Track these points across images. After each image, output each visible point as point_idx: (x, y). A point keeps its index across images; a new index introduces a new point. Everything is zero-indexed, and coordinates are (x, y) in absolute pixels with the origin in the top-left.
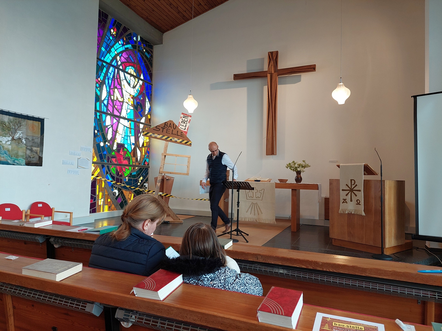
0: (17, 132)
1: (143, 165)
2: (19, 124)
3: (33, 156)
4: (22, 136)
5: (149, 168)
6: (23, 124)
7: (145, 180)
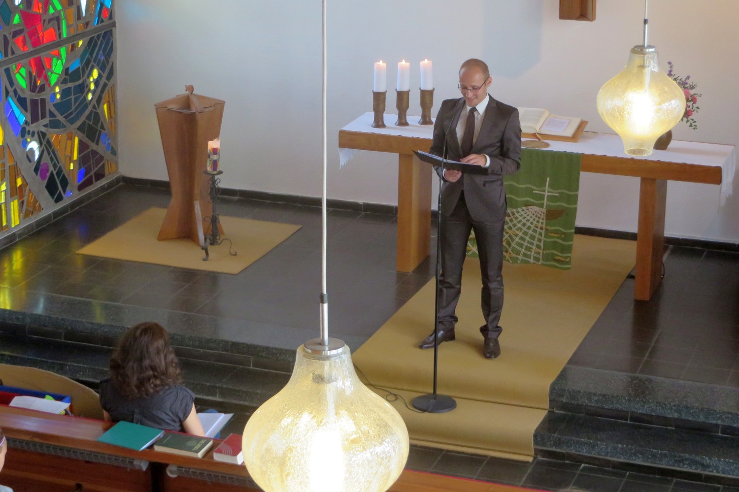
1: (98, 23)
5: (113, 29)
7: (105, 75)
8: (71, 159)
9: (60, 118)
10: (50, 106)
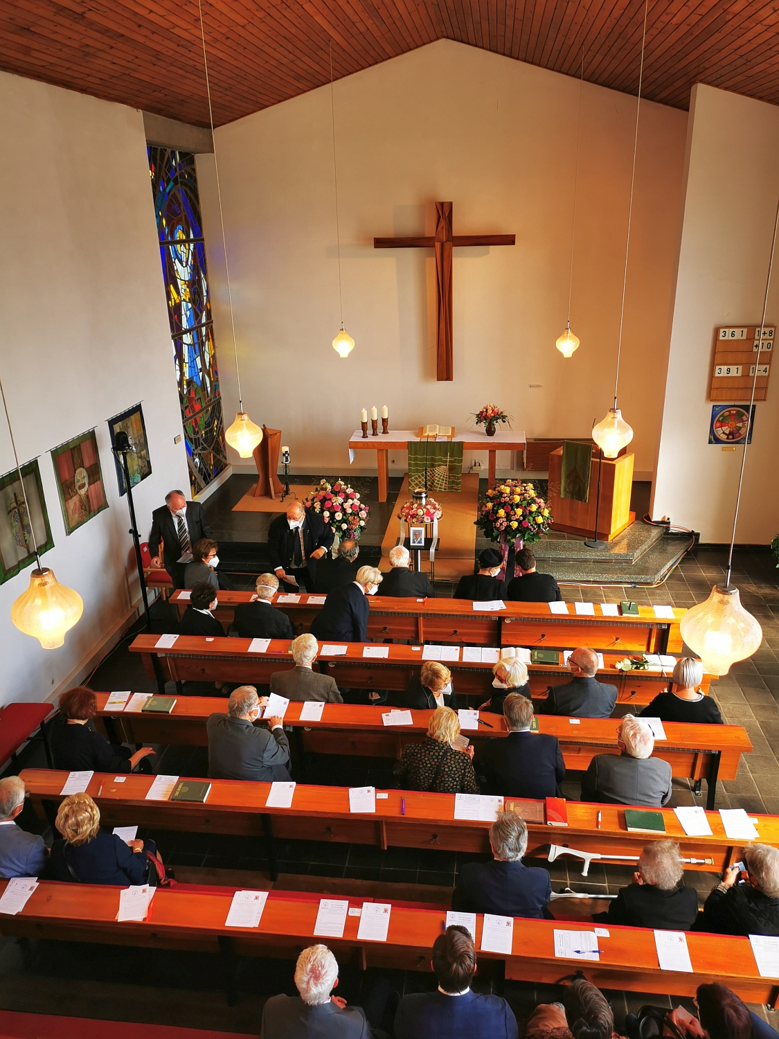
1: (215, 398)
3: (143, 464)
5: (220, 401)
6: (129, 424)
7: (219, 422)
8: (210, 464)
9: (205, 445)
10: (201, 441)
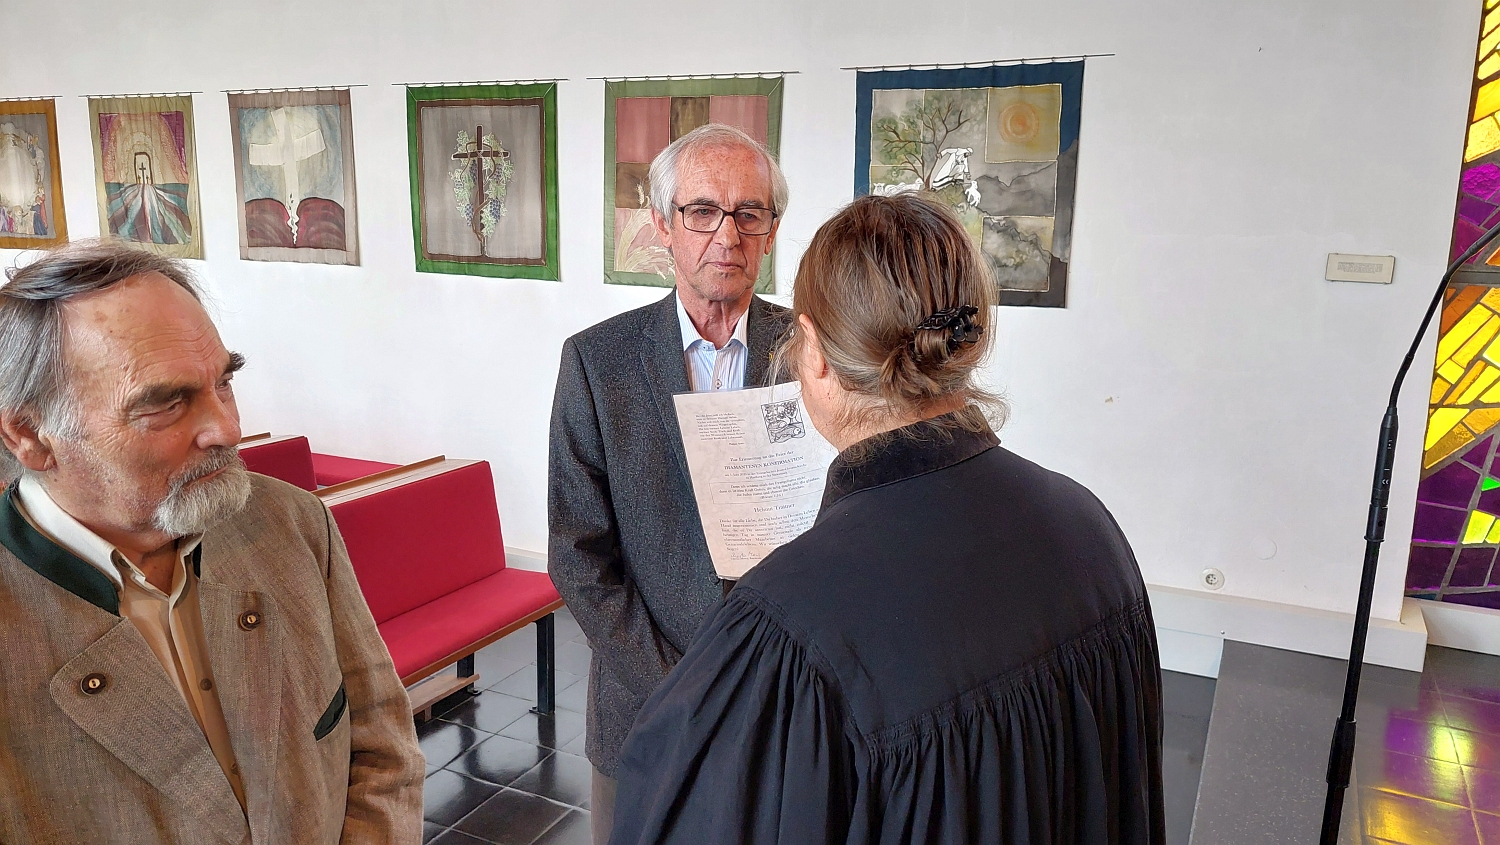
0: (943, 153)
2: (953, 119)
3: (1018, 260)
4: (966, 170)
6: (973, 110)
